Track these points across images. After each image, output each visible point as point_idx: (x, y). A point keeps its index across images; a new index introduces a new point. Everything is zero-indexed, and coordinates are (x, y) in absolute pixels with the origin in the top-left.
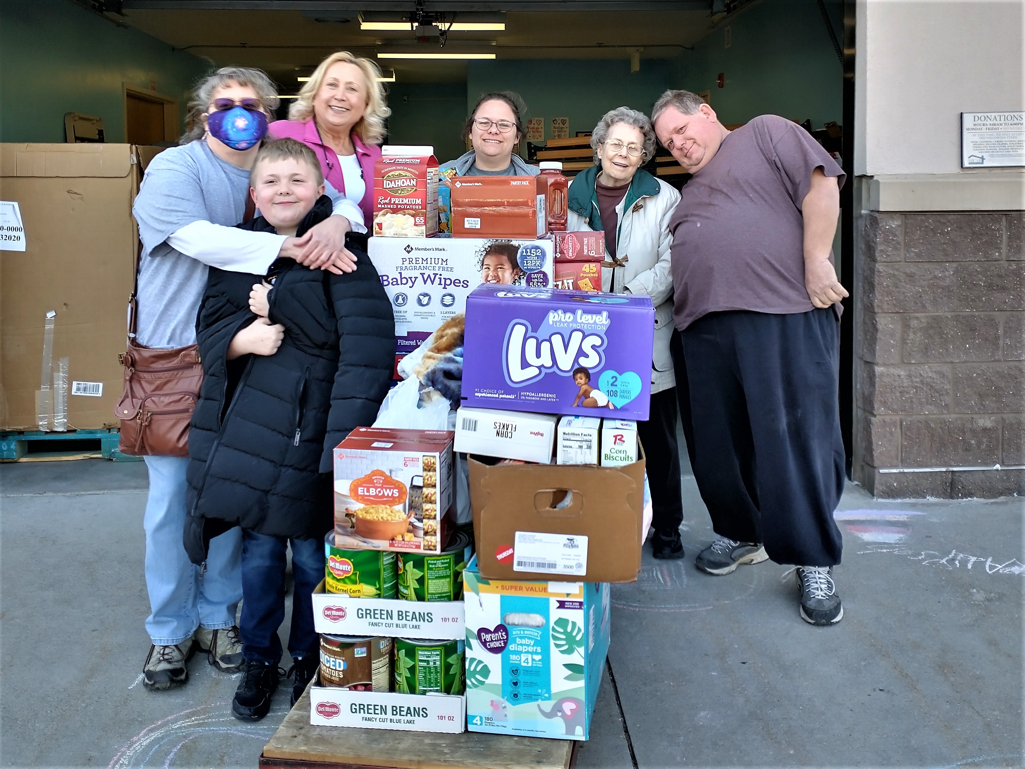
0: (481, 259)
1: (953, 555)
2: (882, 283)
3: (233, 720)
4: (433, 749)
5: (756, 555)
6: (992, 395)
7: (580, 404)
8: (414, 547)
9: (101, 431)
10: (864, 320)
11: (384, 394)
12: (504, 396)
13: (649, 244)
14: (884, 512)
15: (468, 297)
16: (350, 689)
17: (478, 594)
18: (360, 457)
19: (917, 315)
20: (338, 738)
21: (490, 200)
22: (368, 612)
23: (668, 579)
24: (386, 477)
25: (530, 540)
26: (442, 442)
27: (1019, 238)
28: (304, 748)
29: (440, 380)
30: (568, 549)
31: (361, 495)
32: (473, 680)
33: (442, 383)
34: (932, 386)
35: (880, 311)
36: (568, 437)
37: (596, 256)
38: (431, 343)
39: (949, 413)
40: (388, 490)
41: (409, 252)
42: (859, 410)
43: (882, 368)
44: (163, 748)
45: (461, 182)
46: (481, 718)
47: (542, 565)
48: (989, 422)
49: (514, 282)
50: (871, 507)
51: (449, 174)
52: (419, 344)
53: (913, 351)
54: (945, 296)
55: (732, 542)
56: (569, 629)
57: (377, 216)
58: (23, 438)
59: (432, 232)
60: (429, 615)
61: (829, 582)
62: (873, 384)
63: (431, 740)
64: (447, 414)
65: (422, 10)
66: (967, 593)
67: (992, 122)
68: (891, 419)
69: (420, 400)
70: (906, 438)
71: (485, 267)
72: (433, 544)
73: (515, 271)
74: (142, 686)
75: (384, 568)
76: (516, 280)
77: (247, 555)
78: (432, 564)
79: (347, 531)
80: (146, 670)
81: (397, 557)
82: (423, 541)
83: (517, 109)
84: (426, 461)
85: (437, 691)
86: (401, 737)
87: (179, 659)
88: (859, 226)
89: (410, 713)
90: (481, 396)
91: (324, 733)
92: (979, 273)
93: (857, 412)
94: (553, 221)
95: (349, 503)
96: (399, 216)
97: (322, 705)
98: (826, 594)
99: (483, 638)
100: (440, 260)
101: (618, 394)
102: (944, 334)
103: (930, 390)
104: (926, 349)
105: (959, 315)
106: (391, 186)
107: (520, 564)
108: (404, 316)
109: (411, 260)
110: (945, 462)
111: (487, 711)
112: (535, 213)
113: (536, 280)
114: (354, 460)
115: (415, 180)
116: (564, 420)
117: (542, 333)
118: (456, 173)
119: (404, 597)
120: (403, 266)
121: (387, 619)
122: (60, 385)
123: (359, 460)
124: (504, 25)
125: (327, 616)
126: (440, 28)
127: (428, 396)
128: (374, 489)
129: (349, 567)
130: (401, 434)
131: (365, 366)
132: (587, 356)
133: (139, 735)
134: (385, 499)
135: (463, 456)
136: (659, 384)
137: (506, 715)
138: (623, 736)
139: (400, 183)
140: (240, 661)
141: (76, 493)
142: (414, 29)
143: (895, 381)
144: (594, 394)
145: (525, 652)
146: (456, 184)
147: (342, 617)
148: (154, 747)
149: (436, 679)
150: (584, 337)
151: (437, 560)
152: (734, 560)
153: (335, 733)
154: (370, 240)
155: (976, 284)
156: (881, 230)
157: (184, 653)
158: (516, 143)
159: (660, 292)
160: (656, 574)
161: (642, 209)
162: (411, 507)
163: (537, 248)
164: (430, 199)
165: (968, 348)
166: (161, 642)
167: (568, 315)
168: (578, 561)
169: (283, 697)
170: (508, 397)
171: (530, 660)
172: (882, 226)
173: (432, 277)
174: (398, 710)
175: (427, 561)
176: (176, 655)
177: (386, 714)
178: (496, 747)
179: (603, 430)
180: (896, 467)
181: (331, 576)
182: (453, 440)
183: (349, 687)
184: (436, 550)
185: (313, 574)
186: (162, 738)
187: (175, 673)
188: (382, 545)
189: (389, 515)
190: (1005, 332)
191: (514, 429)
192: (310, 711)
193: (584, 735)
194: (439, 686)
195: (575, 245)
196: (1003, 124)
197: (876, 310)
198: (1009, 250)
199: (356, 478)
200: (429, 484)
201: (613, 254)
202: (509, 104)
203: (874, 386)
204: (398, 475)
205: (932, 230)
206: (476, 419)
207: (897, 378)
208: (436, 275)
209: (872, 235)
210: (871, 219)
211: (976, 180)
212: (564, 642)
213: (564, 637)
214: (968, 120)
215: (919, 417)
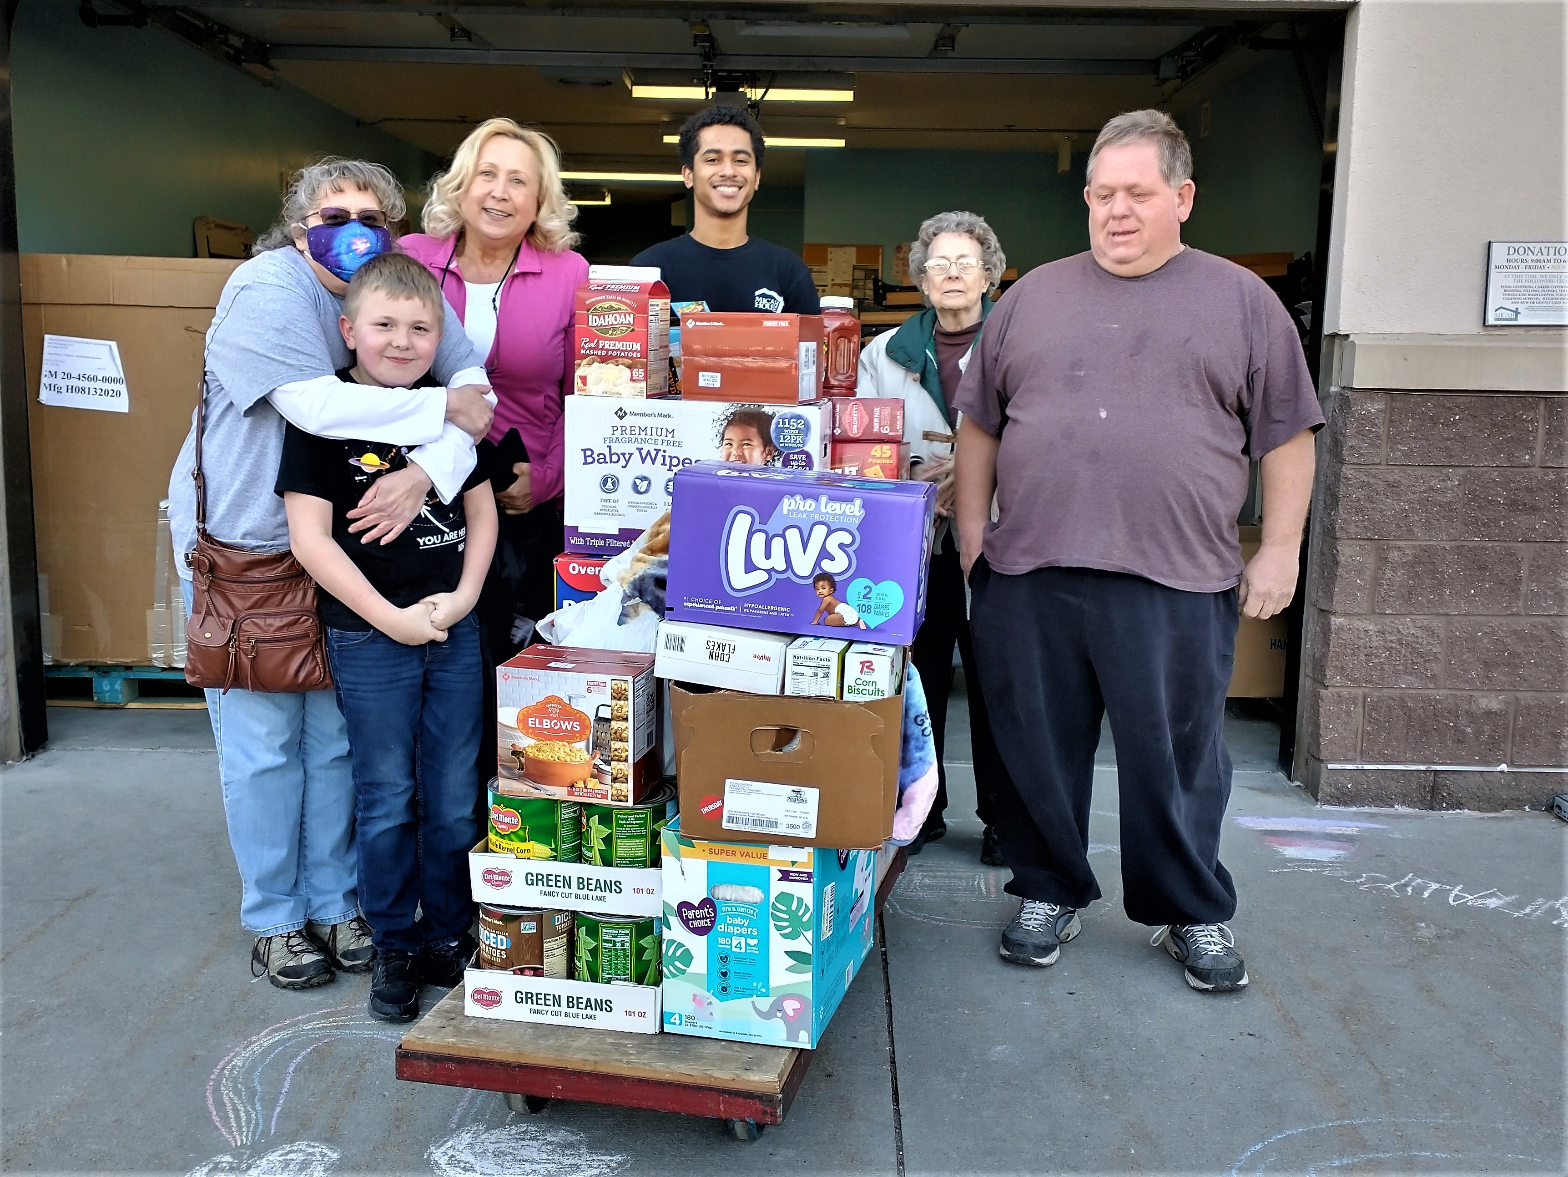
0: (721, 431)
1: (1406, 879)
2: (1350, 495)
4: (616, 1049)
6: (1503, 663)
7: (822, 622)
8: (599, 796)
10: (1322, 549)
12: (721, 607)
14: (1326, 822)
16: (515, 973)
17: (677, 858)
18: (532, 679)
19: (1399, 543)
20: (498, 1031)
21: (733, 348)
22: (540, 877)
24: (564, 705)
25: (744, 790)
27: (1561, 434)
28: (452, 1041)
30: (793, 803)
31: (531, 728)
32: (671, 967)
33: (653, 593)
34: (1414, 648)
35: (1345, 535)
36: (799, 661)
37: (891, 434)
39: (1437, 687)
40: (567, 722)
41: (621, 418)
42: (1308, 679)
43: (1342, 620)
44: (288, 1050)
45: (695, 321)
46: (680, 1016)
47: (760, 823)
48: (1495, 703)
53: (1390, 596)
54: (1443, 517)
56: (794, 907)
57: (579, 365)
58: (132, 675)
59: (653, 391)
60: (618, 884)
62: (1327, 643)
63: (615, 1039)
64: (651, 628)
65: (712, 66)
66: (1410, 928)
67: (1535, 258)
68: (1350, 693)
69: (623, 614)
70: (1370, 721)
71: (725, 442)
72: (623, 794)
73: (767, 449)
75: (562, 824)
76: (768, 461)
78: (622, 819)
79: (514, 774)
81: (580, 809)
82: (610, 789)
84: (616, 687)
85: (625, 980)
86: (577, 1034)
89: (591, 1006)
90: (690, 607)
91: (481, 1025)
92: (1498, 484)
93: (1304, 684)
94: (836, 383)
95: (517, 737)
96: (610, 367)
97: (478, 991)
99: (684, 915)
100: (664, 431)
101: (872, 609)
102: (1438, 572)
103: (1411, 653)
104: (1410, 593)
105: (1463, 546)
106: (598, 323)
107: (730, 820)
108: (615, 507)
109: (624, 429)
110: (1425, 757)
111: (688, 1008)
112: (799, 367)
113: (795, 463)
114: (523, 683)
115: (632, 315)
116: (798, 641)
117: (774, 525)
119: (587, 861)
120: (614, 437)
121: (564, 887)
123: (530, 683)
124: (851, 92)
125: (488, 881)
126: (749, 96)
127: (635, 611)
128: (549, 721)
129: (517, 820)
130: (589, 653)
132: (832, 558)
133: (259, 1034)
134: (562, 734)
137: (711, 1014)
139: (611, 320)
140: (370, 956)
142: (710, 97)
143: (1359, 638)
144: (841, 609)
145: (737, 935)
146: (688, 323)
147: (507, 883)
148: (277, 1048)
149: (625, 965)
150: (829, 533)
151: (629, 814)
153: (495, 1026)
155: (1492, 500)
156: (1353, 416)
162: (596, 745)
163: (799, 417)
164: (653, 343)
165: (1472, 595)
167: (809, 502)
168: (805, 820)
170: (726, 608)
171: (743, 945)
172: (1356, 411)
173: (653, 454)
174: (575, 1002)
175: (616, 815)
177: (559, 1006)
178: (696, 1051)
179: (848, 656)
180: (1352, 761)
181: (494, 831)
182: (653, 662)
183: (514, 971)
184: (627, 801)
186: (289, 1039)
188: (559, 792)
189: (568, 754)
190: (1531, 573)
191: (732, 651)
192: (464, 1000)
193: (810, 1043)
194: (628, 974)
196: (1553, 261)
197: (1339, 535)
198: (1546, 452)
199: (525, 706)
200: (619, 717)
203: (1329, 645)
204: (580, 703)
205: (1431, 418)
206: (684, 635)
207: (1362, 635)
208: (658, 451)
209: (1340, 424)
210: (1341, 400)
211: (1507, 344)
212: (786, 924)
213: (787, 917)
214: (1499, 253)
215: (1392, 691)
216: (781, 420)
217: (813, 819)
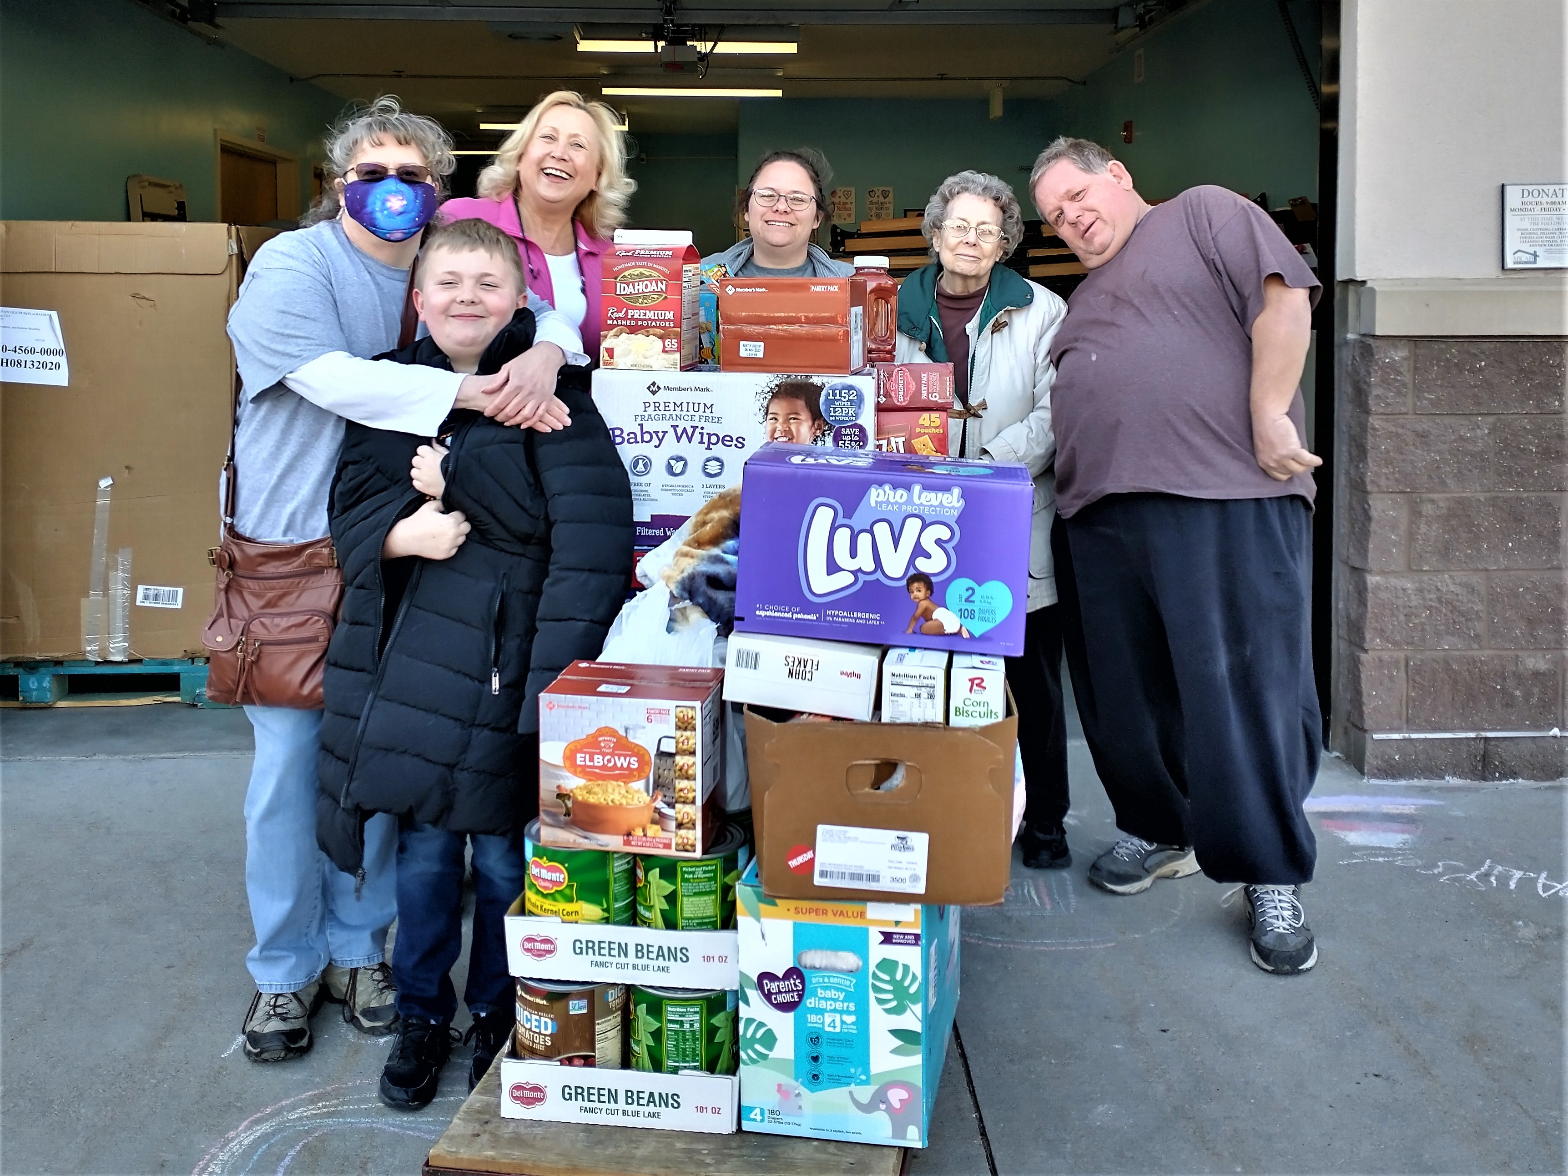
0: (765, 405)
1: (1486, 867)
2: (1379, 447)
3: (380, 1108)
4: (689, 1158)
5: (1182, 864)
6: (1547, 621)
7: (918, 631)
8: (661, 846)
9: (180, 661)
10: (1350, 503)
11: (615, 610)
12: (800, 616)
13: (1019, 384)
14: (1379, 799)
15: (746, 463)
16: (562, 1063)
17: (759, 921)
18: (580, 707)
19: (1432, 496)
20: (544, 1138)
21: (779, 314)
22: (590, 945)
23: (1046, 899)
24: (619, 738)
25: (840, 838)
26: (705, 684)
28: (490, 1153)
29: (701, 590)
30: (898, 852)
31: (580, 766)
32: (750, 1052)
33: (705, 593)
34: (1454, 607)
35: (1376, 489)
36: (898, 680)
37: (940, 401)
38: (688, 533)
39: (1481, 648)
40: (622, 758)
41: (654, 393)
42: (1341, 642)
43: (1378, 578)
44: (275, 1149)
45: (735, 287)
46: (762, 1110)
47: (860, 877)
48: (1542, 663)
49: (815, 440)
50: (1359, 792)
51: (716, 273)
52: (668, 533)
53: (1426, 552)
54: (1476, 468)
55: (1145, 844)
56: (899, 976)
57: (606, 337)
58: (62, 671)
59: (687, 363)
60: (684, 951)
61: (1295, 908)
62: (1362, 602)
63: (686, 1143)
64: (712, 642)
65: (672, 21)
66: (1508, 927)
67: (1549, 200)
68: (1391, 657)
69: (671, 620)
70: (1414, 687)
71: (770, 416)
72: (690, 842)
73: (816, 423)
74: (242, 1054)
75: (615, 879)
76: (817, 437)
77: (405, 856)
78: (689, 873)
79: (559, 821)
80: (248, 1030)
81: (635, 862)
82: (675, 837)
83: (818, 176)
84: (681, 715)
85: (695, 1068)
86: (640, 1139)
87: (300, 1014)
88: (1344, 359)
89: (654, 1102)
90: (765, 616)
91: (522, 1130)
92: (1528, 431)
93: (1338, 646)
94: (874, 347)
95: (562, 777)
96: (640, 338)
97: (518, 1087)
98: (1290, 925)
99: (766, 988)
100: (702, 406)
101: (977, 614)
102: (1474, 526)
103: (1452, 612)
104: (1446, 548)
105: (1497, 497)
106: (627, 291)
107: (823, 874)
108: (646, 491)
109: (657, 405)
110: (1474, 724)
111: (772, 1100)
112: (847, 334)
113: (847, 438)
114: (571, 712)
115: (664, 282)
116: (892, 654)
118: (726, 272)
119: (645, 923)
120: (646, 414)
121: (619, 956)
122: (119, 590)
123: (579, 712)
124: (796, 44)
125: (528, 950)
126: (698, 49)
127: (683, 615)
128: (601, 757)
129: (562, 876)
130: (642, 672)
131: (590, 570)
132: (928, 556)
133: (237, 1128)
134: (617, 772)
135: (738, 707)
136: (1036, 598)
137: (800, 1107)
138: (978, 1141)
139: (641, 287)
140: (392, 1017)
141: (142, 756)
142: (659, 50)
143: (1397, 597)
144: (939, 614)
145: (831, 1011)
146: (727, 290)
147: (550, 952)
148: (260, 1147)
149: (694, 1050)
150: (924, 527)
151: (697, 867)
152: (1148, 872)
153: (538, 1130)
154: (595, 374)
155: (1524, 449)
156: (1377, 365)
157: (307, 1004)
158: (815, 227)
159: (1036, 457)
160: (1029, 891)
161: (1006, 329)
162: (657, 785)
163: (850, 388)
164: (686, 311)
165: (1511, 549)
166: (271, 988)
167: (900, 492)
168: (912, 872)
169: (458, 1073)
170: (806, 617)
171: (838, 1024)
172: (1380, 359)
173: (690, 431)
174: (635, 1097)
175: (681, 868)
176: (294, 1008)
177: (616, 1102)
178: (786, 1155)
179: (953, 671)
180: (1398, 730)
181: (534, 890)
182: (722, 682)
183: (561, 1061)
184: (694, 851)
185: (503, 886)
186: (273, 1134)
187: (292, 1036)
188: (613, 842)
189: (623, 796)
191: (815, 667)
192: (500, 1097)
193: (920, 1140)
194: (697, 1061)
195: (908, 384)
197: (1369, 488)
199: (573, 740)
200: (685, 751)
201: (964, 398)
202: (805, 168)
203: (1366, 606)
204: (638, 735)
205: (1456, 365)
206: (757, 650)
207: (1400, 594)
208: (695, 428)
209: (1363, 372)
210: (1362, 347)
211: (1525, 288)
212: (890, 996)
213: (890, 988)
214: (1513, 196)
215: (1435, 653)
216: (831, 392)
217: (922, 870)
